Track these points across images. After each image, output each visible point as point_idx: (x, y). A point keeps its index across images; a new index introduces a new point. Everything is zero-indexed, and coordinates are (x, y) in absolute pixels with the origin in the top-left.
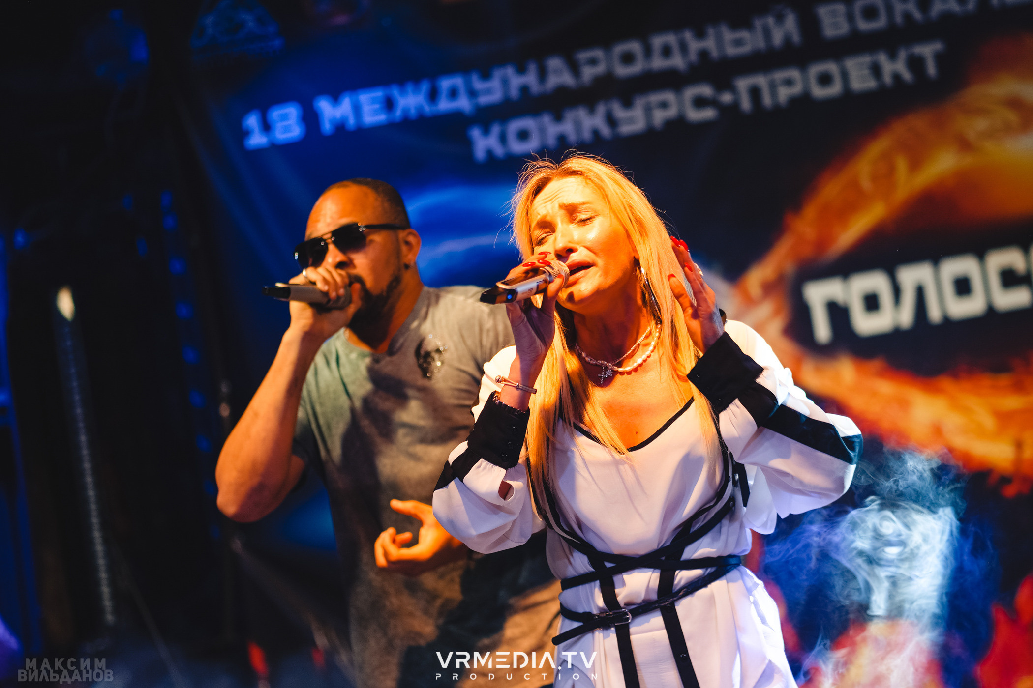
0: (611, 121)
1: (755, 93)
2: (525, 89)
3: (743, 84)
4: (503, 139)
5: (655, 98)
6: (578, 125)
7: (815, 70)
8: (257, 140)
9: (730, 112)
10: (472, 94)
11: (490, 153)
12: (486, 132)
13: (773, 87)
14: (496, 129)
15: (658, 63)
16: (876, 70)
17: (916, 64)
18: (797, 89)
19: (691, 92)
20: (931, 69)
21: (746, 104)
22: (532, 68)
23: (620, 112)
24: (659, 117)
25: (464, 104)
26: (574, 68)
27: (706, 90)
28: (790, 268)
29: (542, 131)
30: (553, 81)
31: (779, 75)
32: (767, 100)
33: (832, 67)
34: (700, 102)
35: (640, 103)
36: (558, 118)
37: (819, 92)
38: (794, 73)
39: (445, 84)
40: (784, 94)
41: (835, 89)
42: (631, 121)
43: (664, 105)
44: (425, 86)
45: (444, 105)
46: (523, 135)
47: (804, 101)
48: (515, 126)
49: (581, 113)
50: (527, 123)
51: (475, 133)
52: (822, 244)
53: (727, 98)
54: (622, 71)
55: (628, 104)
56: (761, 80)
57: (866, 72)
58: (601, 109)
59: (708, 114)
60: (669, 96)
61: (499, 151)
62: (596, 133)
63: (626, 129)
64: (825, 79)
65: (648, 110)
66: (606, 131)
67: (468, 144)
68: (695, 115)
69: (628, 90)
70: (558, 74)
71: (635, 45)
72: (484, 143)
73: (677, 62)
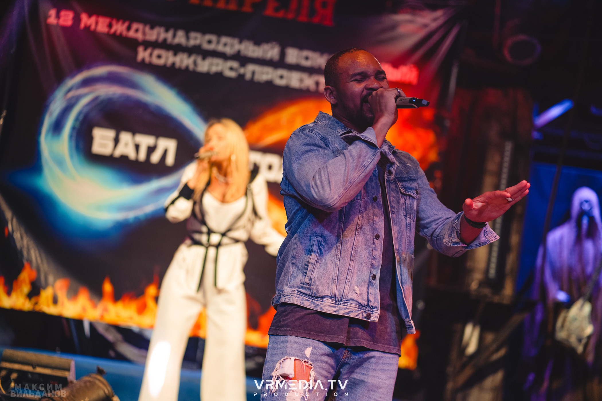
0: (195, 63)
1: (253, 73)
2: (165, 40)
3: (250, 68)
4: (151, 55)
5: (215, 60)
6: (182, 61)
7: (279, 72)
8: (52, 21)
9: (241, 77)
10: (144, 33)
11: (143, 59)
12: (145, 49)
13: (261, 73)
14: (149, 51)
15: (221, 48)
16: (301, 80)
17: (317, 84)
18: (269, 77)
19: (230, 63)
21: (248, 76)
22: (171, 31)
23: (199, 61)
24: (214, 69)
25: (140, 36)
26: (188, 38)
27: (235, 64)
29: (167, 58)
30: (177, 40)
31: (265, 69)
32: (257, 78)
33: (285, 73)
34: (231, 69)
35: (209, 60)
36: (175, 54)
37: (277, 81)
38: (270, 70)
39: (135, 26)
40: (264, 77)
41: (283, 82)
42: (203, 66)
43: (217, 65)
44: (127, 24)
45: (132, 34)
46: (159, 57)
47: (270, 83)
48: (156, 52)
49: (185, 56)
50: (163, 52)
51: (141, 49)
52: (259, 139)
53: (242, 71)
54: (205, 46)
55: (204, 59)
56: (257, 69)
57: (297, 80)
58: (193, 57)
59: (233, 74)
60: (220, 61)
61: (147, 60)
62: (187, 65)
63: (199, 69)
64: (281, 77)
65: (211, 65)
66: (191, 67)
67: (136, 53)
68: (228, 73)
69: (206, 54)
70: (180, 38)
71: (213, 38)
72: (142, 54)
73: (228, 50)
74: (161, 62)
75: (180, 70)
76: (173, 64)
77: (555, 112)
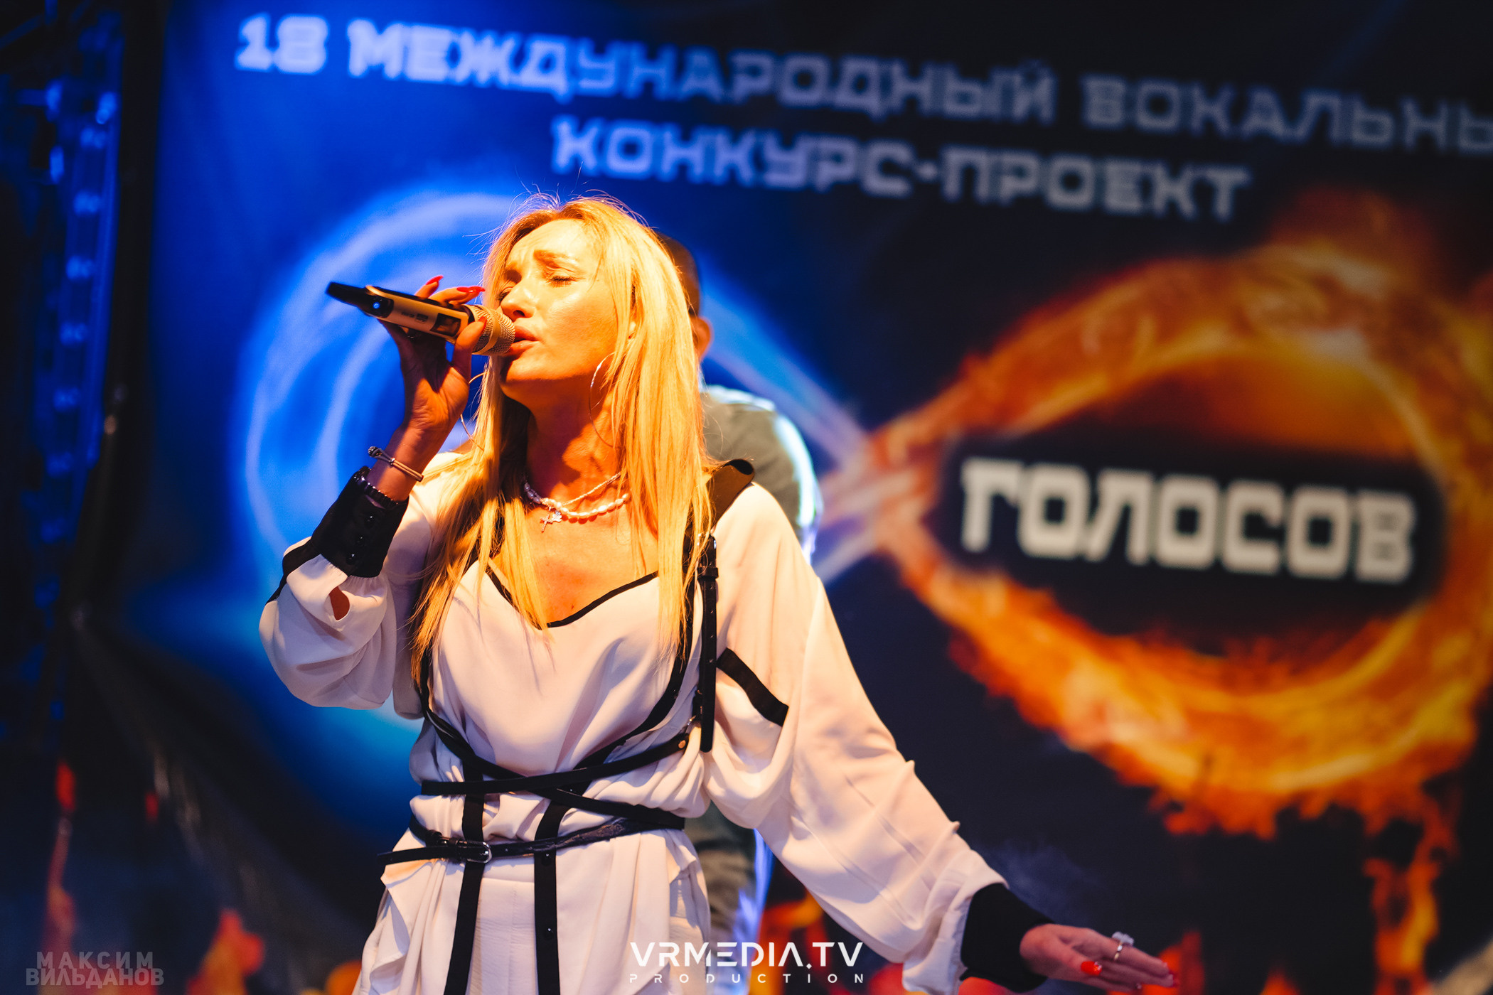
0: (758, 161)
1: (969, 174)
2: (649, 86)
3: (956, 158)
4: (600, 146)
5: (829, 145)
6: (710, 155)
7: (1062, 164)
8: (255, 57)
9: (928, 192)
10: (575, 72)
11: (576, 161)
12: (580, 130)
13: (997, 172)
14: (593, 131)
15: (844, 98)
16: (1146, 187)
17: (1203, 193)
18: (1028, 185)
19: (880, 150)
20: (1223, 206)
21: (952, 187)
22: (669, 55)
23: (773, 153)
24: (827, 173)
25: (558, 82)
26: (726, 73)
27: (901, 153)
28: (953, 433)
29: (658, 151)
30: (690, 85)
31: (1011, 159)
32: (983, 189)
33: (1084, 167)
34: (889, 168)
35: (805, 146)
36: (686, 138)
37: (1059, 197)
38: (1030, 162)
39: (540, 48)
40: (1010, 187)
41: (1081, 199)
42: (785, 168)
43: (837, 158)
44: (511, 43)
45: (530, 77)
46: (630, 149)
47: (1033, 204)
48: (621, 133)
49: (720, 139)
50: (642, 133)
51: (564, 128)
53: (927, 171)
54: (792, 96)
55: (787, 143)
56: (982, 159)
57: (1130, 186)
58: (748, 141)
59: (896, 187)
60: (847, 147)
61: (590, 162)
62: (732, 172)
63: (775, 178)
64: (1071, 182)
65: (814, 158)
66: (746, 174)
67: (549, 143)
68: (878, 185)
69: (793, 125)
70: (701, 76)
72: (571, 146)
73: (872, 102)
74: (639, 167)
75: (707, 187)
76: (683, 168)
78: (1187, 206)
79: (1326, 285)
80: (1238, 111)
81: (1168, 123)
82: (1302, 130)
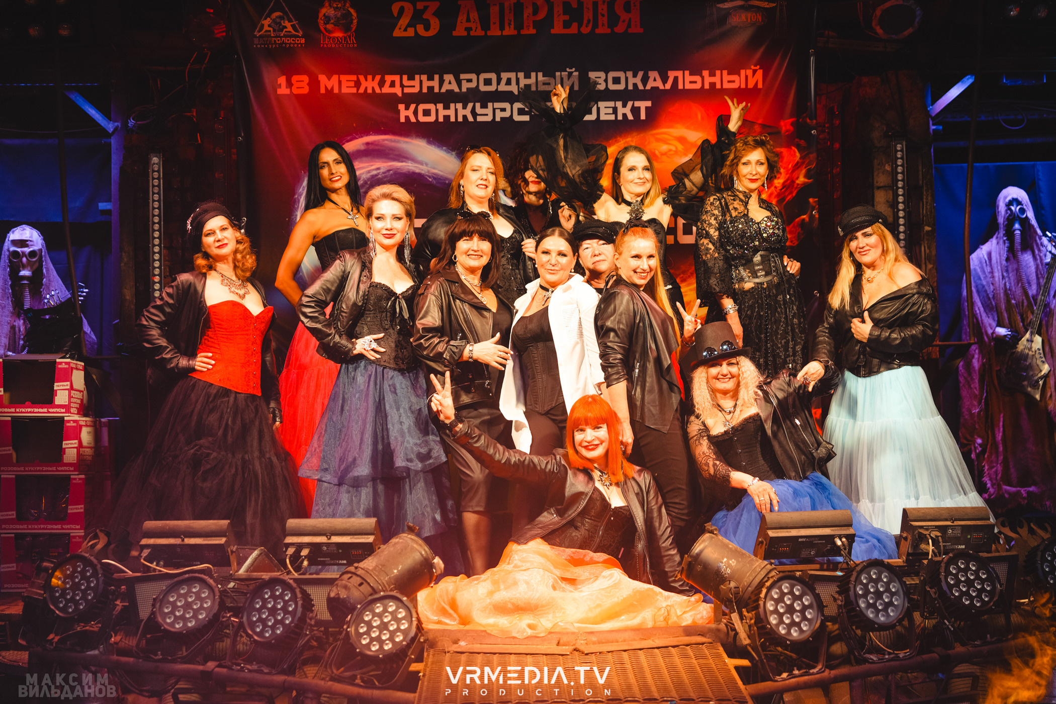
0: (474, 113)
2: (431, 89)
4: (416, 113)
5: (497, 105)
6: (456, 112)
8: (283, 90)
10: (402, 86)
11: (408, 119)
12: (407, 107)
14: (412, 107)
15: (503, 87)
16: (615, 111)
17: (636, 111)
20: (643, 117)
22: (437, 77)
23: (479, 110)
24: (499, 115)
25: (397, 91)
26: (459, 82)
29: (437, 112)
30: (446, 87)
35: (491, 106)
36: (446, 107)
39: (389, 78)
42: (484, 115)
43: (503, 110)
44: (378, 78)
45: (386, 90)
46: (427, 113)
48: (422, 107)
49: (459, 106)
50: (430, 107)
51: (401, 107)
54: (483, 88)
55: (484, 106)
57: (610, 111)
58: (470, 106)
59: (526, 118)
60: (507, 105)
61: (413, 119)
62: (465, 117)
63: (479, 119)
65: (494, 111)
66: (470, 118)
67: (397, 112)
68: (517, 118)
69: (485, 99)
70: (450, 84)
71: (493, 76)
72: (405, 113)
73: (514, 88)
74: (431, 119)
75: (457, 124)
76: (447, 118)
77: (954, 92)
78: (630, 117)
79: (682, 140)
80: (645, 80)
81: (621, 87)
82: (668, 86)
